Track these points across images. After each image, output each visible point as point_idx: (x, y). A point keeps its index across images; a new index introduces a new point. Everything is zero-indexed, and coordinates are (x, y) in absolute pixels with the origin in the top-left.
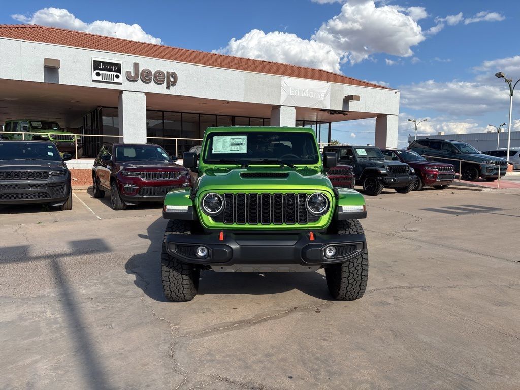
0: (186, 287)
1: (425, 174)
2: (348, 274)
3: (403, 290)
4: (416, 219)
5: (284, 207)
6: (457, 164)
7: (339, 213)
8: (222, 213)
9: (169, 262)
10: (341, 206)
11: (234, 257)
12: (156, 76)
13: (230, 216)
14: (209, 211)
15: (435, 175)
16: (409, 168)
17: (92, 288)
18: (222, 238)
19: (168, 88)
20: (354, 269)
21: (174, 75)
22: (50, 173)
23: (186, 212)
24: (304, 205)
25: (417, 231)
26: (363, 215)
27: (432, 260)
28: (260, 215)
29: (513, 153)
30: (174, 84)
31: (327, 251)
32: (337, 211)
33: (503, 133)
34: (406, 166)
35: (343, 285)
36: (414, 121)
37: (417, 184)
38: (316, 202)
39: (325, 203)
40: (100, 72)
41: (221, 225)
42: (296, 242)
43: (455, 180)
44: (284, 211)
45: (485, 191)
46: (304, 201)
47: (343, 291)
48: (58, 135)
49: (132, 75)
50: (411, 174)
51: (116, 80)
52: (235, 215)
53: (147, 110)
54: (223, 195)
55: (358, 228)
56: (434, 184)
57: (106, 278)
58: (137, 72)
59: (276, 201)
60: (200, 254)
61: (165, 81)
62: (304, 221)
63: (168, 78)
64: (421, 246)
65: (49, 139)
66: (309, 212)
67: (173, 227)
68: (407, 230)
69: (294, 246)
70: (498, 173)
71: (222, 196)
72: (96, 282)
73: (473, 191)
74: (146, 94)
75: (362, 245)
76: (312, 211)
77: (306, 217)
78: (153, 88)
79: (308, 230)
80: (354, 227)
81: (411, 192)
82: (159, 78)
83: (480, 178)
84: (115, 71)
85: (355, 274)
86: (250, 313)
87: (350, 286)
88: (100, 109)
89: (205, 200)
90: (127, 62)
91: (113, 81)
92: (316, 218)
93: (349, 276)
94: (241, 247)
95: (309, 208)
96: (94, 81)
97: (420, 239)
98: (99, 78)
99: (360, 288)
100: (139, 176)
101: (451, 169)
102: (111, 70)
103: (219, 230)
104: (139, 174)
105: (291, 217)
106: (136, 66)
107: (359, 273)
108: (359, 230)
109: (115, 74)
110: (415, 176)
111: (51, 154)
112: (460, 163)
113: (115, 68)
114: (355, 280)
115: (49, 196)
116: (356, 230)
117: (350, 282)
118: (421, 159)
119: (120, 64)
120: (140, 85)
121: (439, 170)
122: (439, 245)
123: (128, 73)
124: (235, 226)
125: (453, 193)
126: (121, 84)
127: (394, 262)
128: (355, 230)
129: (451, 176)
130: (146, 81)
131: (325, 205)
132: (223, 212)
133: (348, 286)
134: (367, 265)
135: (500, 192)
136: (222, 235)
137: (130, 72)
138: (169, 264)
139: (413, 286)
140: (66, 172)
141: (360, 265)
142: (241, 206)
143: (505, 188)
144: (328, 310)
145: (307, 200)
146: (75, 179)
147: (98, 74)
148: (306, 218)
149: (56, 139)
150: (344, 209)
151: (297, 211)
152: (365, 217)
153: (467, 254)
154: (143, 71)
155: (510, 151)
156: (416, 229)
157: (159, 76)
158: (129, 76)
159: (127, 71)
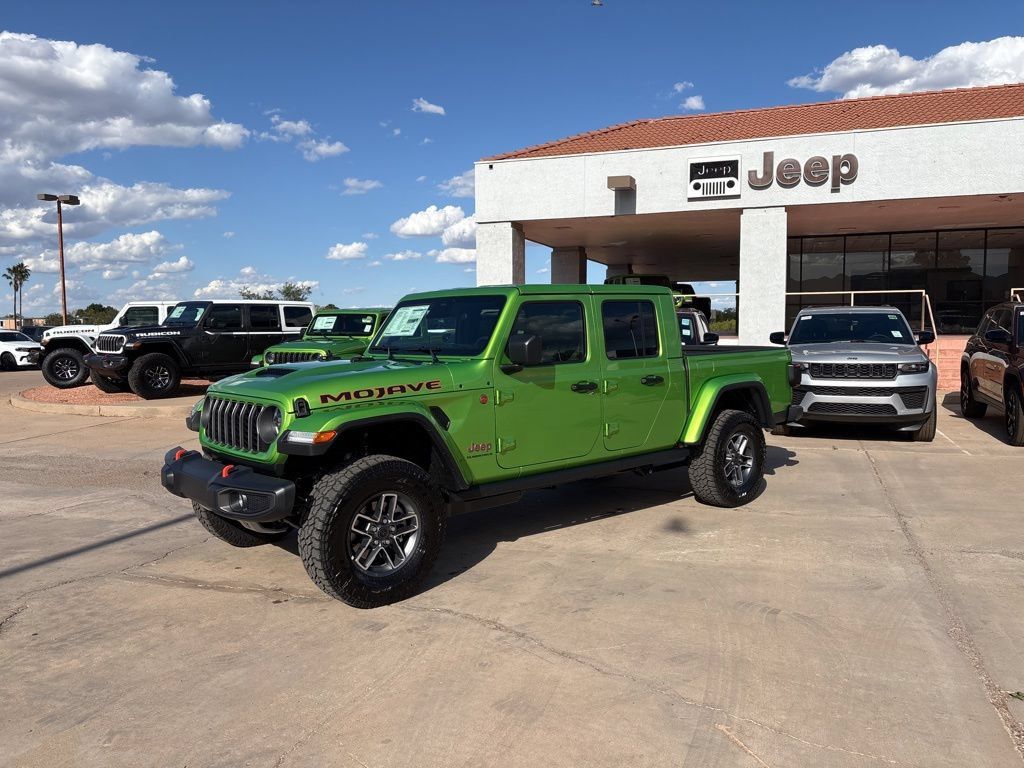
10: (290, 431)
12: (807, 171)
19: (835, 189)
21: (850, 161)
30: (850, 178)
40: (701, 181)
49: (760, 176)
51: (729, 191)
58: (768, 170)
61: (829, 177)
63: (837, 169)
74: (788, 209)
78: (804, 194)
82: (816, 173)
84: (727, 175)
90: (749, 154)
91: (723, 194)
92: (266, 446)
96: (689, 200)
98: (699, 193)
102: (720, 175)
106: (768, 157)
109: (727, 180)
119: (737, 161)
120: (777, 194)
123: (752, 174)
126: (738, 197)
130: (789, 183)
137: (756, 171)
147: (697, 187)
148: (258, 445)
154: (781, 165)
157: (815, 169)
158: (754, 178)
159: (750, 172)
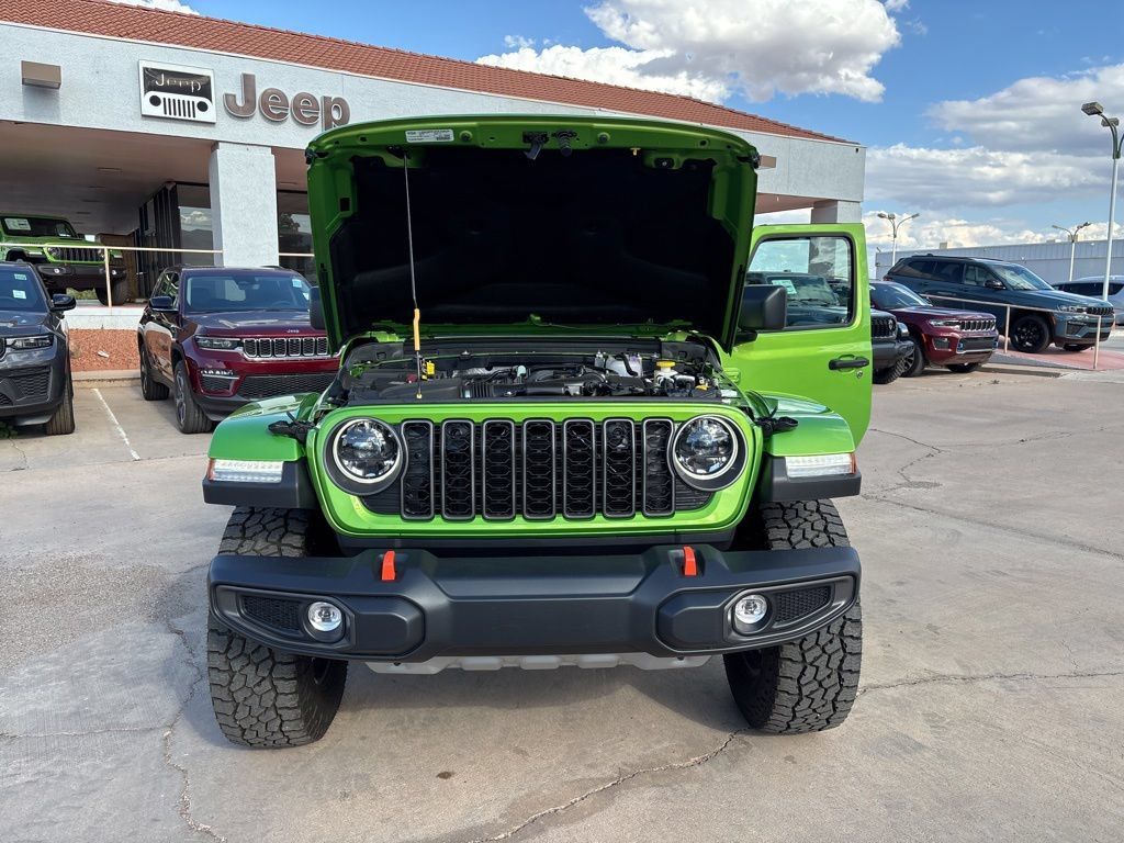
0: (286, 715)
1: (929, 337)
2: (801, 667)
3: (947, 688)
4: (927, 451)
5: (599, 462)
6: (1000, 313)
7: (777, 479)
8: (395, 483)
9: (230, 642)
10: (783, 458)
11: (428, 636)
12: (296, 108)
13: (424, 494)
14: (354, 473)
15: (953, 340)
16: (894, 323)
17: (30, 696)
18: (388, 573)
20: (817, 651)
21: (340, 105)
22: (9, 341)
23: (278, 479)
24: (662, 454)
25: (936, 485)
26: (848, 485)
27: (1001, 578)
28: (519, 489)
29: (1115, 288)
31: (740, 609)
32: (767, 473)
33: (1081, 243)
34: (887, 319)
35: (783, 699)
36: (890, 218)
37: (911, 361)
38: (699, 445)
39: (727, 445)
40: (161, 95)
41: (394, 524)
42: (636, 581)
43: (998, 352)
44: (599, 475)
45: (1069, 375)
46: (664, 442)
47: (781, 714)
48: (68, 249)
49: (240, 103)
50: (900, 337)
51: (200, 116)
52: (438, 489)
53: (278, 191)
54: (400, 425)
55: (829, 519)
56: (951, 361)
57: (86, 654)
58: (250, 98)
59: (573, 443)
60: (318, 624)
61: (320, 119)
62: (664, 505)
63: (328, 112)
64: (959, 534)
65: (46, 259)
66: (678, 477)
67: (248, 524)
68: (910, 484)
69: (631, 597)
70: (1095, 334)
71: (396, 426)
72: (51, 668)
73: (1040, 378)
74: (275, 150)
75: (850, 586)
76: (687, 472)
77: (667, 495)
78: (291, 135)
79: (677, 538)
80: (816, 516)
81: (900, 381)
82: (305, 112)
83: (1053, 345)
84: (196, 94)
85: (822, 667)
86: (492, 797)
87: (805, 703)
88: (170, 187)
89: (341, 440)
90: (224, 70)
91: (192, 118)
92: (701, 496)
93: (802, 673)
94: (452, 604)
95: (677, 461)
96: (146, 117)
97: (950, 508)
98: (158, 111)
99: (835, 709)
100: (239, 350)
101: (989, 325)
102: (185, 91)
103: (383, 542)
104: (240, 344)
105: (622, 493)
106: (248, 82)
107: (835, 664)
108: (831, 528)
109: (197, 100)
110: (910, 343)
111: (20, 294)
112: (1009, 310)
113: (196, 87)
114: (820, 685)
115: (9, 402)
116: (822, 528)
117: (805, 691)
118: (917, 303)
119: (209, 77)
120: (257, 129)
121: (962, 328)
122: (1006, 528)
123: (229, 100)
124: (438, 525)
125: (995, 382)
126: (212, 124)
127: (900, 583)
128: (820, 525)
129: (991, 343)
130: (275, 118)
131: (729, 455)
132: (398, 480)
133: (798, 703)
134: (859, 638)
135: (1103, 378)
136: (389, 560)
137: (234, 96)
138: (229, 648)
139: (974, 673)
140: (52, 340)
141: (837, 641)
142: (457, 460)
143: (1112, 368)
144: (736, 775)
145: (673, 441)
146: (104, 354)
147: (155, 101)
148: (670, 498)
149: (62, 258)
150: (789, 465)
151: (639, 474)
152: (856, 492)
153: (1084, 555)
154: (265, 95)
155: (1110, 284)
156: (934, 479)
157: (304, 108)
158: (232, 105)
159: (226, 95)
